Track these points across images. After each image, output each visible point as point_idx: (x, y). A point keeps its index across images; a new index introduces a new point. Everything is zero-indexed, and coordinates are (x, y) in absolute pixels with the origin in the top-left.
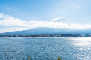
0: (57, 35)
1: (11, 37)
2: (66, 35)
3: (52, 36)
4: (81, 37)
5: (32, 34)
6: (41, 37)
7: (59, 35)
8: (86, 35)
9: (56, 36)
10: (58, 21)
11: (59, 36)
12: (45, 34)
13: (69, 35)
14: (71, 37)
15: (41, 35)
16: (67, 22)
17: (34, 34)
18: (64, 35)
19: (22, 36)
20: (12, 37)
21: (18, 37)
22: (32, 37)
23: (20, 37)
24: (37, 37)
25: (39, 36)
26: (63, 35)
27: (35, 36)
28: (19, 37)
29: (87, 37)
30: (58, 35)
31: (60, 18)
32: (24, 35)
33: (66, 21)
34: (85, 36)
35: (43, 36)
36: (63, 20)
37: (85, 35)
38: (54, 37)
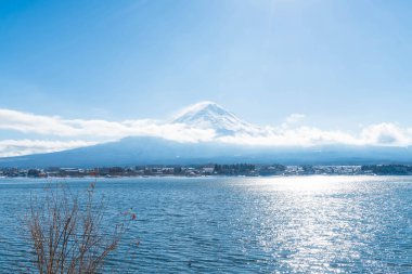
0: (199, 168)
1: (17, 176)
2: (234, 166)
3: (178, 171)
4: (287, 174)
6: (141, 177)
7: (206, 169)
8: (305, 169)
9: (195, 172)
11: (207, 174)
12: (153, 166)
13: (245, 169)
14: (253, 175)
15: (137, 168)
16: (233, 120)
17: (111, 165)
18: (226, 166)
19: (63, 173)
20: (23, 175)
21: (46, 176)
22: (104, 175)
23: (56, 175)
24: (122, 175)
25: (130, 173)
26: (222, 169)
27: (116, 171)
28: (51, 175)
30: (201, 167)
31: (207, 103)
32: (69, 169)
34: (301, 174)
35: (147, 173)
36: (221, 112)
37: (300, 169)
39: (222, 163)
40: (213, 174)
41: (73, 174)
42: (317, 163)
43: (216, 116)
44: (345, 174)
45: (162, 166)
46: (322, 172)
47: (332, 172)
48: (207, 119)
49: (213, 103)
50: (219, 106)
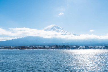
2: (62, 46)
3: (44, 47)
4: (80, 49)
5: (19, 46)
6: (31, 49)
7: (53, 47)
8: (86, 47)
9: (49, 48)
10: (52, 29)
11: (53, 48)
12: (35, 46)
13: (66, 47)
14: (69, 49)
15: (31, 46)
16: (62, 31)
17: (22, 45)
18: (60, 46)
19: (5, 48)
22: (19, 49)
23: (3, 49)
24: (25, 49)
25: (28, 48)
26: (58, 47)
27: (23, 47)
29: (86, 49)
30: (51, 46)
31: (54, 25)
32: (8, 47)
33: (61, 29)
34: (84, 49)
35: (33, 48)
36: (58, 28)
37: (84, 47)
38: (47, 49)
39: (58, 45)
40: (55, 48)
41: (9, 48)
42: (90, 45)
43: (57, 29)
44: (99, 49)
45: (39, 46)
46: (91, 48)
47: (95, 48)
48: (54, 30)
49: (56, 25)
50: (58, 26)
